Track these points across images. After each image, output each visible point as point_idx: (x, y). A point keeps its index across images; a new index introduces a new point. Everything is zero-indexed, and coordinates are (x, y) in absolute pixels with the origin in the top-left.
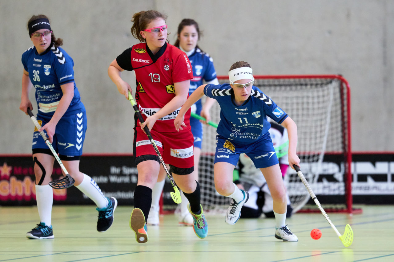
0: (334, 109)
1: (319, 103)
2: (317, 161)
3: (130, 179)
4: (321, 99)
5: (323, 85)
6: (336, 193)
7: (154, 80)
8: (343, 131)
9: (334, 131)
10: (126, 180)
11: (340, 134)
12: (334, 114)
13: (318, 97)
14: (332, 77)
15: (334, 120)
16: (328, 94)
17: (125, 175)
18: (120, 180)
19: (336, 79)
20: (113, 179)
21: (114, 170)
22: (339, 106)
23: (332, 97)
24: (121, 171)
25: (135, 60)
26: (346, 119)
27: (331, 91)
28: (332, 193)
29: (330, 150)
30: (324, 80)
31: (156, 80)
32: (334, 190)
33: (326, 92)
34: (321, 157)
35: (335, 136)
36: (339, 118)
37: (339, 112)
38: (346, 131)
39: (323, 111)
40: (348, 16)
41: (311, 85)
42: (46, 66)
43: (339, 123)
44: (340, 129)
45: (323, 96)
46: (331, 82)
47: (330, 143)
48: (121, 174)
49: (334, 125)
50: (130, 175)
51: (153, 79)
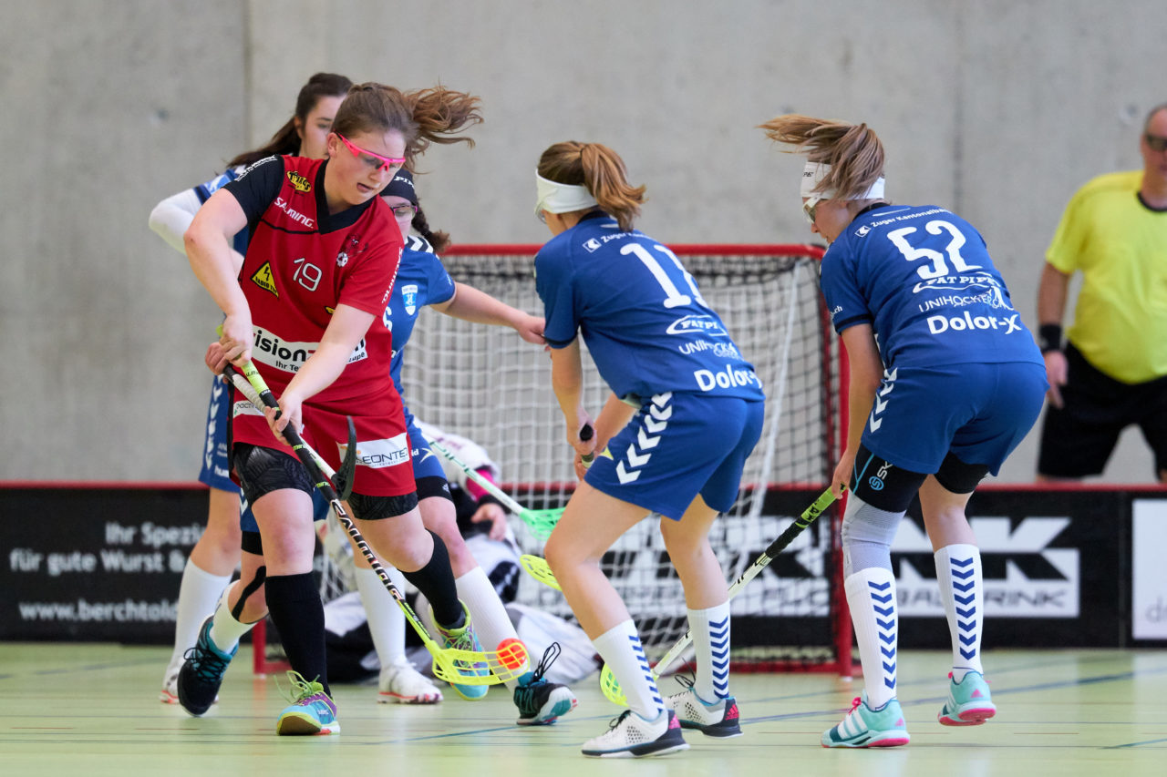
0: (799, 350)
1: (752, 330)
2: (746, 510)
3: (166, 562)
4: (759, 321)
5: (767, 277)
6: (804, 610)
7: (300, 280)
8: (826, 419)
9: (800, 419)
10: (154, 563)
11: (816, 430)
12: (798, 367)
13: (750, 312)
14: (796, 252)
15: (799, 384)
16: (782, 304)
17: (149, 550)
18: (133, 564)
19: (806, 258)
20: (112, 561)
21: (114, 533)
22: (814, 343)
23: (793, 313)
24: (138, 536)
25: (281, 203)
26: (835, 384)
27: (792, 295)
28: (789, 611)
29: (785, 478)
30: (769, 262)
31: (305, 281)
32: (797, 602)
33: (774, 299)
34: (758, 500)
35: (800, 436)
36: (815, 378)
37: (815, 360)
38: (837, 419)
39: (768, 354)
40: (846, 60)
41: (730, 275)
42: (406, 290)
43: (815, 395)
44: (816, 412)
45: (767, 311)
46: (791, 268)
47: (786, 457)
48: (137, 547)
49: (800, 401)
50: (166, 549)
51: (300, 275)
